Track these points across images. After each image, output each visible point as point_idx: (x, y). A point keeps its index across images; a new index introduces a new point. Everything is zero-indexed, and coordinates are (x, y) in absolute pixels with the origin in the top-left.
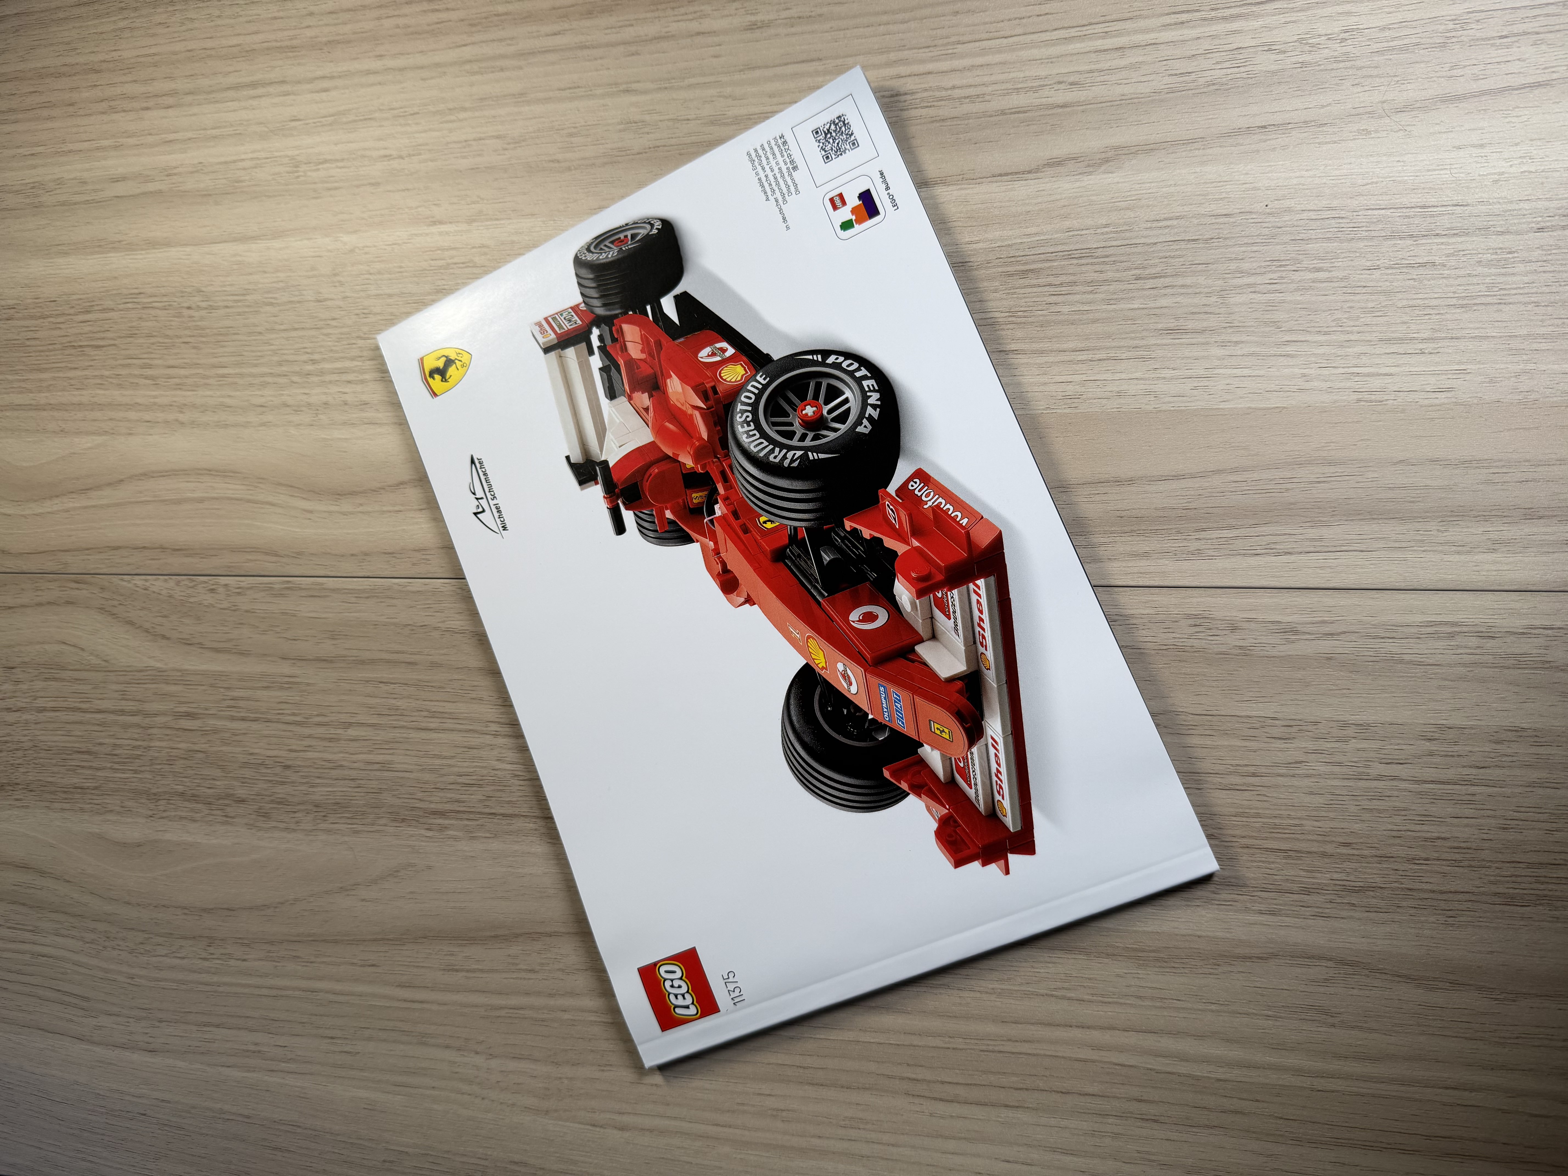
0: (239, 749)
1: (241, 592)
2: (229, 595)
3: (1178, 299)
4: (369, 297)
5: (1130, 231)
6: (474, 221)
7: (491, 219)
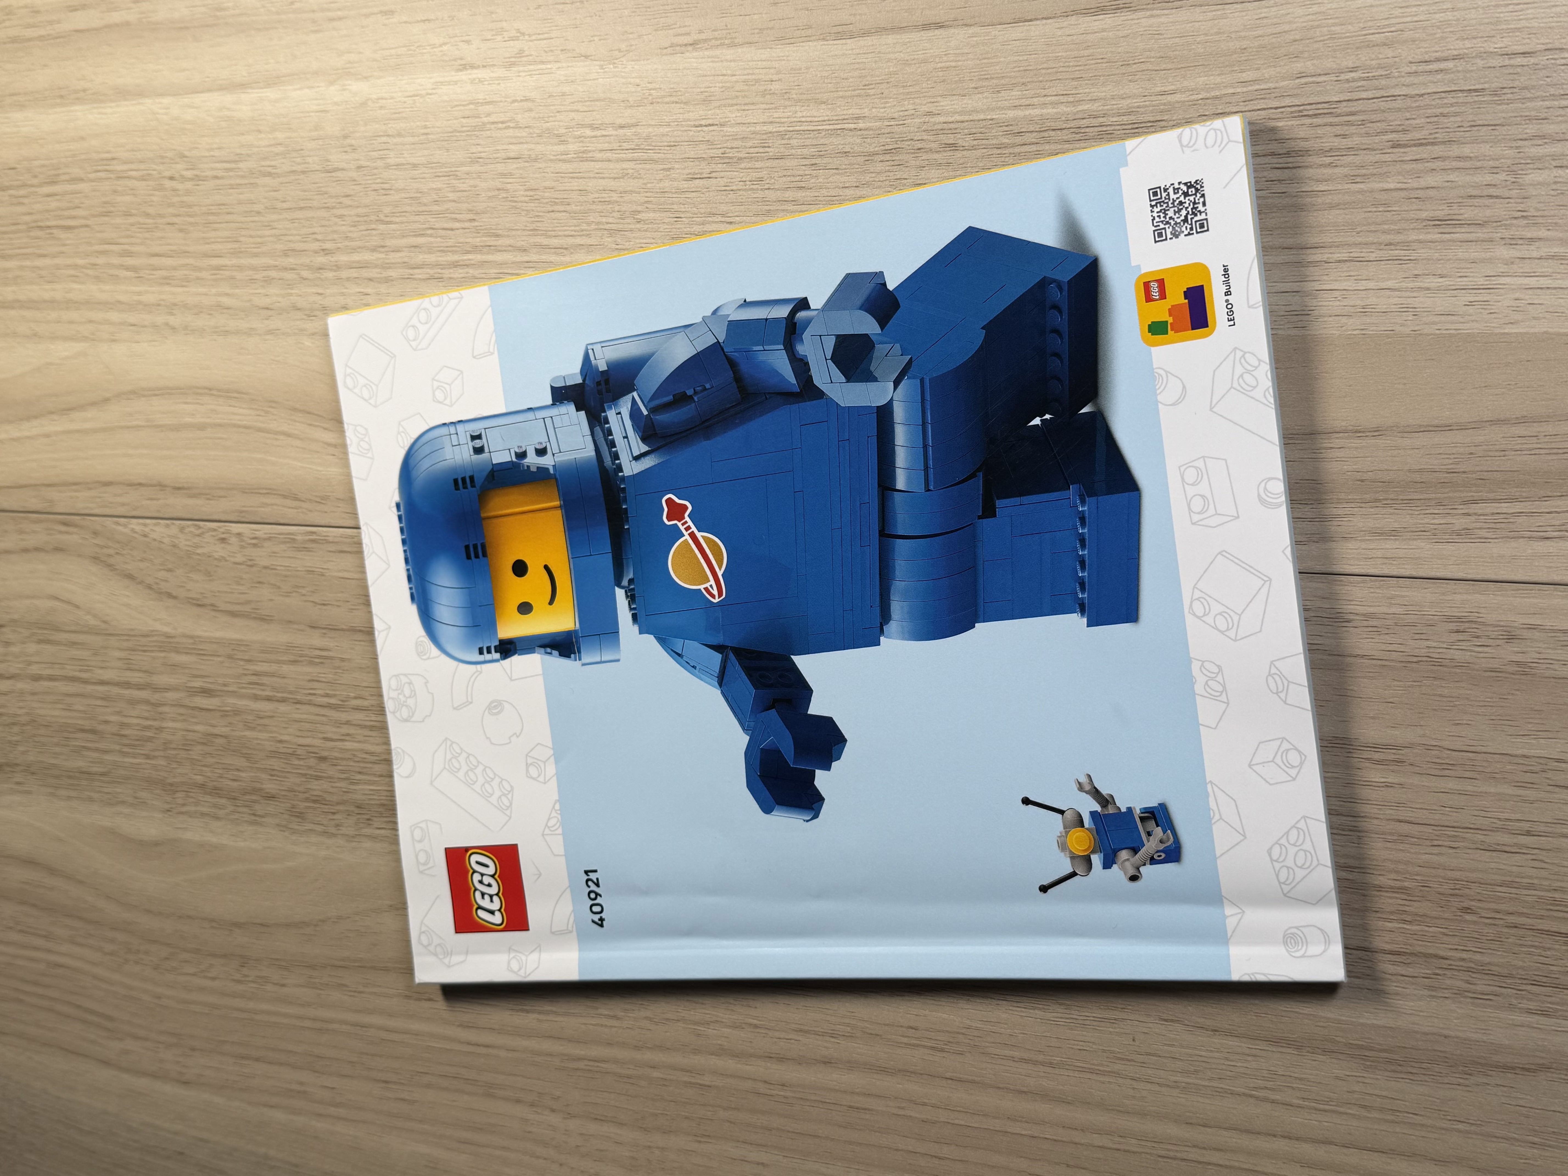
0: (265, 735)
1: (257, 543)
2: (242, 547)
3: (1451, 176)
4: (388, 167)
5: (1387, 76)
6: (513, 64)
7: (535, 62)
